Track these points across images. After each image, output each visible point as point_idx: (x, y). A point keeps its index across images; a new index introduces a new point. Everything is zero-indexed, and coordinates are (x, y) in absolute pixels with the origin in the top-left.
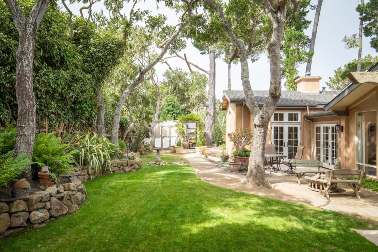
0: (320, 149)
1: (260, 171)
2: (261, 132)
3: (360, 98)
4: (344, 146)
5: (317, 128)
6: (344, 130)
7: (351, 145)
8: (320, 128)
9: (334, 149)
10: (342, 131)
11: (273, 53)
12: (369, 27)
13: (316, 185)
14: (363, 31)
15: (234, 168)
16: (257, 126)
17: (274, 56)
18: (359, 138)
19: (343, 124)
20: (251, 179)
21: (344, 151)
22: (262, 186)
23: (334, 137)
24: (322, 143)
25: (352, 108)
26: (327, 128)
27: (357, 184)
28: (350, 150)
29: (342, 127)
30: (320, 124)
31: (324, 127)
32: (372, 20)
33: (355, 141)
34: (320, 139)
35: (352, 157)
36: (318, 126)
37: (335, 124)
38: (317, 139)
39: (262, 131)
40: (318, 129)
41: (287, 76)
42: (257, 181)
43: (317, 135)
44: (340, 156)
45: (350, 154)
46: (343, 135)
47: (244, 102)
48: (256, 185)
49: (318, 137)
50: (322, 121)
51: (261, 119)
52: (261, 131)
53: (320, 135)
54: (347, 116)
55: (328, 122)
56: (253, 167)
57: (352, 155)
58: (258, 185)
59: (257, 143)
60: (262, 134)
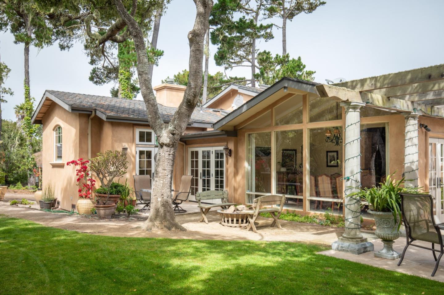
0: (197, 180)
1: (169, 208)
2: (169, 155)
3: (252, 116)
4: (233, 174)
5: (192, 152)
6: (233, 155)
7: (241, 172)
8: (197, 153)
9: (218, 178)
10: (230, 156)
11: (197, 46)
12: (217, 33)
13: (235, 220)
14: (210, 37)
15: (105, 213)
16: (166, 145)
17: (198, 50)
18: (249, 164)
19: (231, 146)
20: (157, 223)
21: (233, 179)
22: (173, 229)
23: (219, 164)
24: (201, 172)
25: (241, 128)
26: (208, 152)
27: (277, 212)
28: (239, 178)
29: (230, 150)
30: (197, 147)
31: (203, 152)
32: (219, 26)
33: (245, 167)
34: (197, 166)
35: (241, 186)
36: (195, 149)
37: (223, 147)
38: (192, 167)
39: (172, 152)
40: (195, 154)
41: (121, 80)
42: (166, 224)
43: (192, 162)
44: (227, 186)
45: (239, 183)
46: (231, 160)
47: (93, 112)
48: (165, 229)
49: (195, 164)
50: (200, 143)
51: (171, 135)
52: (170, 152)
53: (197, 162)
54: (235, 138)
55: (211, 144)
56: (159, 205)
57: (242, 183)
58: (169, 229)
59: (164, 170)
60: (171, 157)
